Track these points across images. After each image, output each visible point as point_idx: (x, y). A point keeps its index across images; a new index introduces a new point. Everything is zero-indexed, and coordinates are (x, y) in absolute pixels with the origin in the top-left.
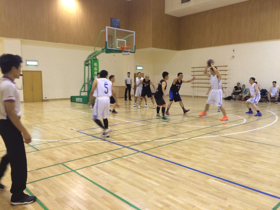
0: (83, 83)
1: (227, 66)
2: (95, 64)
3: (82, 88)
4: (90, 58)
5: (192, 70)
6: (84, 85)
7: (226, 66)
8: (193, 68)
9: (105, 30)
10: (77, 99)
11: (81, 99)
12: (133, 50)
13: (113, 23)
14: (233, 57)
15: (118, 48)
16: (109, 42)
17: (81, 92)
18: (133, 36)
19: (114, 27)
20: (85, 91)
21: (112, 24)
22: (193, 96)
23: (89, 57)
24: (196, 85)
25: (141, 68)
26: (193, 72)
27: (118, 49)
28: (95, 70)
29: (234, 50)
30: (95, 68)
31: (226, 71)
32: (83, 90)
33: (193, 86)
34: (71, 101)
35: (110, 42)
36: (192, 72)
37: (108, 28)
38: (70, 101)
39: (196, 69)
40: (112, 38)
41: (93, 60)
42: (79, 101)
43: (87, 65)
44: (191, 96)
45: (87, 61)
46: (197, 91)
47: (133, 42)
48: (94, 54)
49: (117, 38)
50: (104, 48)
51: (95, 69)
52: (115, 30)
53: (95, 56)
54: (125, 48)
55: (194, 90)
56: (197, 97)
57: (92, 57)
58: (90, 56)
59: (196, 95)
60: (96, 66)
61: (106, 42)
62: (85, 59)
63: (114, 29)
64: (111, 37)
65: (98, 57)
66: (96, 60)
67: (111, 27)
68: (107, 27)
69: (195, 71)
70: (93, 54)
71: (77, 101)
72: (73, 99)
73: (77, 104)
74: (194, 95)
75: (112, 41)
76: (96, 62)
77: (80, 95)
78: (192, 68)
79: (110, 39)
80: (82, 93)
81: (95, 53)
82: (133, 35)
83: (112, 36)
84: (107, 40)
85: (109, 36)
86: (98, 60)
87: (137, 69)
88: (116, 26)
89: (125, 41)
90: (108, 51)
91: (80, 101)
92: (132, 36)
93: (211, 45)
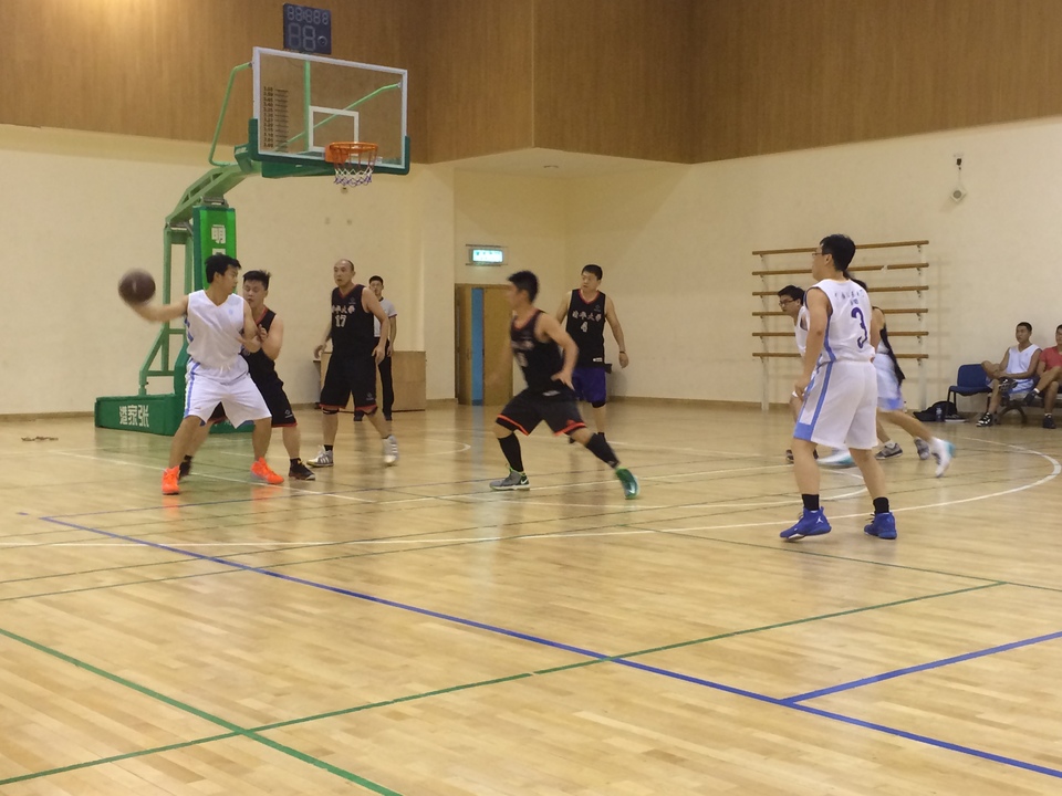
1: (927, 242)
2: (218, 234)
3: (154, 353)
4: (192, 200)
5: (758, 264)
6: (163, 342)
7: (919, 244)
8: (762, 254)
9: (251, 65)
10: (123, 409)
11: (144, 412)
13: (295, 30)
14: (957, 194)
15: (315, 149)
16: (268, 124)
17: (146, 373)
18: (399, 91)
19: (302, 51)
20: (165, 372)
21: (291, 36)
22: (765, 407)
23: (187, 199)
24: (782, 345)
25: (496, 256)
26: (762, 274)
27: (319, 154)
29: (959, 162)
31: (919, 267)
32: (157, 365)
33: (761, 351)
34: (99, 425)
35: (274, 123)
36: (754, 274)
37: (264, 57)
38: (93, 424)
39: (775, 262)
40: (283, 103)
41: (204, 214)
42: (134, 423)
43: (182, 238)
44: (753, 408)
45: (177, 220)
46: (786, 377)
47: (399, 123)
48: (214, 183)
49: (313, 104)
50: (243, 150)
52: (308, 66)
53: (219, 192)
54: (355, 151)
57: (201, 195)
58: (195, 191)
59: (783, 400)
60: (223, 242)
61: (253, 123)
62: (171, 206)
63: (304, 61)
64: (280, 100)
65: (230, 197)
66: (221, 212)
67: (286, 47)
68: (257, 51)
69: (772, 268)
70: (207, 182)
71: (123, 421)
72: (106, 414)
73: (125, 436)
74: (772, 401)
75: (283, 120)
76: (224, 222)
77: (143, 390)
78: (754, 253)
79: (275, 107)
80: (149, 379)
81: (216, 176)
82: (398, 85)
83: (283, 93)
84: (257, 115)
85: (267, 93)
86: (233, 210)
87: (472, 263)
88: (309, 44)
89: (356, 115)
90: (277, 167)
91: (139, 421)
92: (390, 91)
93: (847, 135)
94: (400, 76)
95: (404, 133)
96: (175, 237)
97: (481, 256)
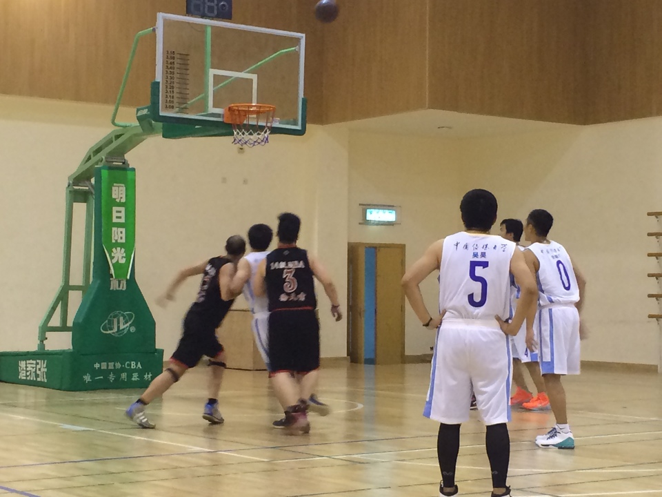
0: (57, 285)
2: (119, 192)
3: (54, 309)
4: (94, 159)
5: (653, 225)
6: (62, 298)
8: (657, 215)
9: (154, 30)
11: (42, 367)
12: (296, 124)
16: (170, 86)
18: (297, 54)
19: (203, 16)
21: (194, 1)
23: (89, 158)
25: (389, 216)
26: (658, 235)
28: (115, 220)
30: (115, 209)
32: (56, 321)
33: (656, 312)
35: (176, 85)
37: (168, 24)
40: (185, 65)
41: (105, 173)
42: (32, 378)
43: (83, 197)
44: (649, 370)
45: (79, 179)
47: (296, 85)
48: (115, 144)
49: (213, 67)
50: (145, 112)
51: (115, 214)
52: (209, 30)
53: (120, 152)
57: (102, 155)
58: (98, 151)
60: (123, 200)
61: (156, 85)
62: (74, 165)
63: (205, 26)
64: (180, 63)
65: (131, 157)
66: (121, 171)
67: (188, 12)
68: (161, 16)
70: (110, 142)
72: (5, 368)
75: (184, 81)
76: (123, 181)
77: (42, 345)
79: (176, 71)
81: (118, 137)
82: (296, 48)
83: (184, 57)
84: (159, 77)
85: (169, 56)
86: (134, 170)
87: (365, 222)
89: (254, 77)
90: (177, 128)
91: (37, 376)
92: (289, 54)
94: (298, 40)
95: (301, 95)
96: (77, 196)
97: (374, 215)
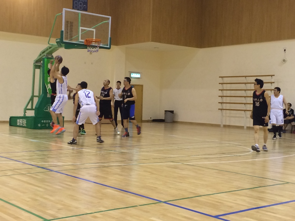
0: (30, 95)
1: (274, 75)
3: (29, 103)
4: (42, 55)
5: (221, 80)
6: (32, 99)
7: (272, 76)
8: (222, 77)
9: (62, 14)
10: (18, 120)
11: (25, 121)
12: (107, 46)
13: (76, 3)
14: (284, 61)
15: (81, 40)
16: (67, 32)
17: (26, 109)
18: (108, 23)
19: (78, 10)
20: (32, 109)
21: (75, 5)
22: (222, 126)
24: (228, 106)
25: (138, 76)
26: (222, 84)
27: (82, 42)
29: (285, 50)
31: (271, 83)
32: (29, 107)
33: (221, 108)
34: (11, 125)
35: (69, 32)
36: (219, 83)
37: (66, 11)
38: (9, 125)
39: (226, 80)
40: (72, 26)
41: (46, 60)
42: (22, 125)
43: (39, 67)
44: (218, 126)
45: (37, 61)
46: (229, 117)
47: (108, 33)
48: (49, 50)
49: (81, 26)
50: (59, 40)
52: (80, 14)
53: (51, 53)
54: (94, 41)
55: (224, 115)
56: (229, 126)
57: (45, 54)
58: (43, 52)
59: (227, 124)
61: (62, 32)
62: (36, 57)
63: (78, 13)
64: (70, 25)
67: (73, 8)
68: (64, 9)
69: (225, 82)
70: (47, 49)
71: (18, 124)
72: (13, 122)
73: (18, 129)
74: (224, 124)
75: (71, 31)
77: (25, 114)
78: (220, 77)
79: (69, 27)
80: (27, 111)
81: (50, 48)
82: (108, 21)
83: (71, 23)
84: (63, 29)
85: (67, 22)
88: (81, 8)
89: (94, 30)
90: (69, 46)
92: (106, 23)
94: (109, 19)
95: (109, 36)
96: (36, 67)
97: (133, 75)
